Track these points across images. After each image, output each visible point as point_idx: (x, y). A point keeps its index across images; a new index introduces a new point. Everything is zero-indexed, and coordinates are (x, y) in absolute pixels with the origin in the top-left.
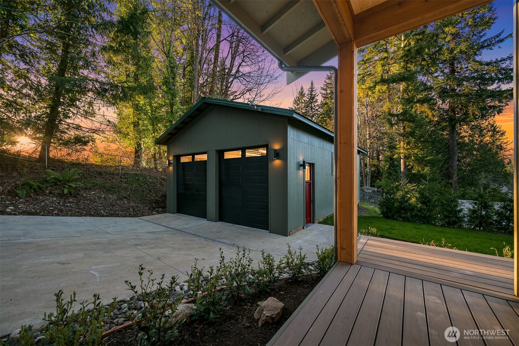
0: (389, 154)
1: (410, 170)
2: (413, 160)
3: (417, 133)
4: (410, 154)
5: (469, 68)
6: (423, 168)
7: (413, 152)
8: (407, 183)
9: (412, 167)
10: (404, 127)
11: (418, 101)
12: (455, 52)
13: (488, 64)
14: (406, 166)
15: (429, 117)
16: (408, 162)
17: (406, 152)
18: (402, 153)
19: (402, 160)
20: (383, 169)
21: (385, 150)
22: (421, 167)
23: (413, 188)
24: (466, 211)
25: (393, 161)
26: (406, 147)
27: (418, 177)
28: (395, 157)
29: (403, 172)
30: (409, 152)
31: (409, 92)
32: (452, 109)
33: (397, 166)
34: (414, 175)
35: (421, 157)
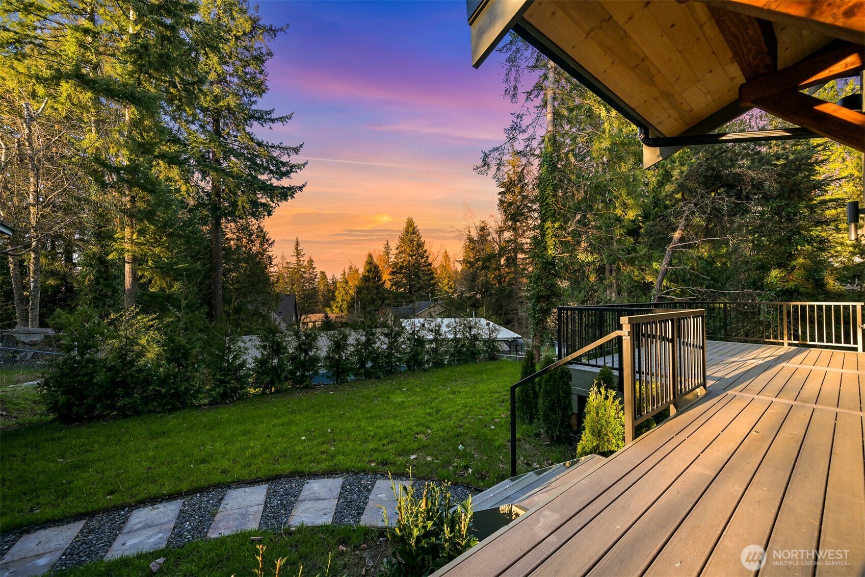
0: (95, 249)
1: (144, 286)
2: (152, 268)
3: (158, 216)
4: (145, 255)
5: (239, 138)
6: (170, 283)
7: (152, 251)
8: (138, 314)
9: (150, 281)
10: (133, 197)
11: (163, 156)
12: (221, 104)
13: (260, 144)
14: (135, 278)
15: (182, 193)
16: (142, 270)
17: (137, 250)
18: (128, 251)
19: (127, 265)
20: (79, 283)
21: (87, 242)
22: (166, 282)
23: (151, 323)
24: (251, 364)
25: (107, 267)
26: (137, 239)
27: (160, 299)
28: (110, 257)
29: (129, 289)
30: (142, 250)
31: (145, 131)
32: (217, 191)
33: (116, 277)
34: (153, 296)
35: (167, 263)
